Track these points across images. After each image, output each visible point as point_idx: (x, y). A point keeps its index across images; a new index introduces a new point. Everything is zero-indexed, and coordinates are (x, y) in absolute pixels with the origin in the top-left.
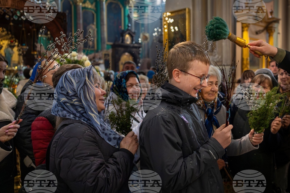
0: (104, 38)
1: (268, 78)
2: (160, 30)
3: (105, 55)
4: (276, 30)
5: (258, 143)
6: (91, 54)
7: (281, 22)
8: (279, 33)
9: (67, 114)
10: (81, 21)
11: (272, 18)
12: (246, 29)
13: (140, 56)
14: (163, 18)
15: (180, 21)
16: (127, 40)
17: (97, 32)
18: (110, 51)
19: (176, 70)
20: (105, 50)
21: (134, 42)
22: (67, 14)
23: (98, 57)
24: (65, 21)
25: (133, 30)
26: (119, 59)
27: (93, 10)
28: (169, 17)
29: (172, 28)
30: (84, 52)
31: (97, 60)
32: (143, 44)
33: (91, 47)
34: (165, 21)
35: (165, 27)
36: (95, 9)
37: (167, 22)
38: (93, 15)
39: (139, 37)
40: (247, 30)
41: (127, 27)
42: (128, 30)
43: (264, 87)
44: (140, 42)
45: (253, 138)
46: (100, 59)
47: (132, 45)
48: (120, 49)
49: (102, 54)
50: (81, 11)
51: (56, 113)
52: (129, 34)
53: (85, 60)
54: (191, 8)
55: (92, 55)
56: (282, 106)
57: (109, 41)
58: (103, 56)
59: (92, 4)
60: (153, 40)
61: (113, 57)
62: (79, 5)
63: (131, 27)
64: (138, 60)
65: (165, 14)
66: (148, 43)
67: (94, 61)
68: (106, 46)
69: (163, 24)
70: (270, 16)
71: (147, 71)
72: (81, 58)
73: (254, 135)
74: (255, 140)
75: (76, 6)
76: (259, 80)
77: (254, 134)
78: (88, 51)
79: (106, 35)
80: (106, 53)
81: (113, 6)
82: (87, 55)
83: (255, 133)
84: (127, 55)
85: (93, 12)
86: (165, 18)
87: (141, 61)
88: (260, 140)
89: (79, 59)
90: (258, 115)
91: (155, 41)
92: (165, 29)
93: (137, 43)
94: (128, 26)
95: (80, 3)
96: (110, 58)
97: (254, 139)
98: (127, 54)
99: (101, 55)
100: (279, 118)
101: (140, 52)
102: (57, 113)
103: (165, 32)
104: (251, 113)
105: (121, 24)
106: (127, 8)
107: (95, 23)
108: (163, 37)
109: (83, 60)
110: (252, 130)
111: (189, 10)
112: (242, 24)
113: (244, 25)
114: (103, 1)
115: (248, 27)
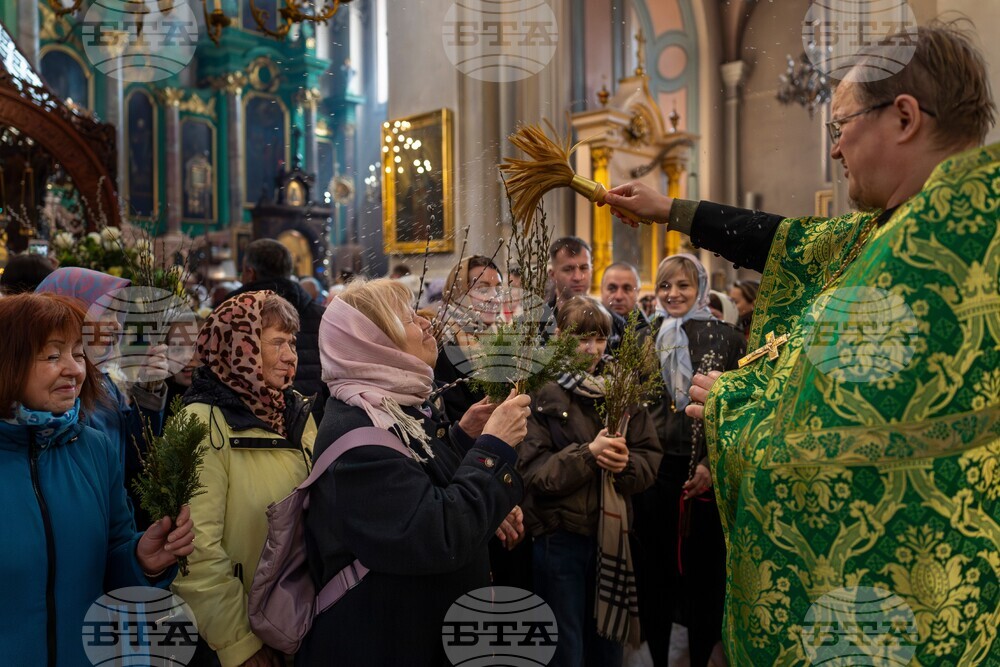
0: (237, 190)
3: (239, 236)
4: (687, 165)
7: (703, 144)
8: (693, 175)
10: (177, 148)
11: (677, 134)
12: (601, 163)
13: (328, 239)
16: (294, 197)
17: (220, 175)
18: (249, 227)
20: (240, 224)
21: (311, 202)
23: (220, 241)
24: (113, 146)
27: (209, 117)
28: (407, 134)
29: (417, 162)
30: (184, 228)
32: (337, 206)
36: (214, 115)
38: (210, 131)
39: (325, 188)
40: (605, 167)
42: (295, 169)
44: (328, 201)
46: (225, 246)
47: (305, 210)
48: (272, 220)
49: (232, 234)
50: (177, 122)
52: (299, 180)
54: (456, 109)
57: (249, 198)
58: (235, 239)
59: (206, 102)
60: (366, 197)
62: (173, 106)
64: (322, 250)
66: (353, 204)
68: (241, 213)
70: (670, 129)
75: (164, 109)
78: (195, 226)
80: (242, 231)
81: (263, 106)
84: (294, 237)
85: (210, 124)
87: (330, 252)
91: (370, 200)
93: (320, 203)
94: (297, 159)
95: (174, 100)
98: (296, 233)
99: (229, 238)
101: (329, 228)
105: (282, 157)
106: (300, 111)
108: (383, 185)
111: (451, 114)
112: (592, 149)
113: (598, 153)
114: (236, 94)
115: (607, 157)
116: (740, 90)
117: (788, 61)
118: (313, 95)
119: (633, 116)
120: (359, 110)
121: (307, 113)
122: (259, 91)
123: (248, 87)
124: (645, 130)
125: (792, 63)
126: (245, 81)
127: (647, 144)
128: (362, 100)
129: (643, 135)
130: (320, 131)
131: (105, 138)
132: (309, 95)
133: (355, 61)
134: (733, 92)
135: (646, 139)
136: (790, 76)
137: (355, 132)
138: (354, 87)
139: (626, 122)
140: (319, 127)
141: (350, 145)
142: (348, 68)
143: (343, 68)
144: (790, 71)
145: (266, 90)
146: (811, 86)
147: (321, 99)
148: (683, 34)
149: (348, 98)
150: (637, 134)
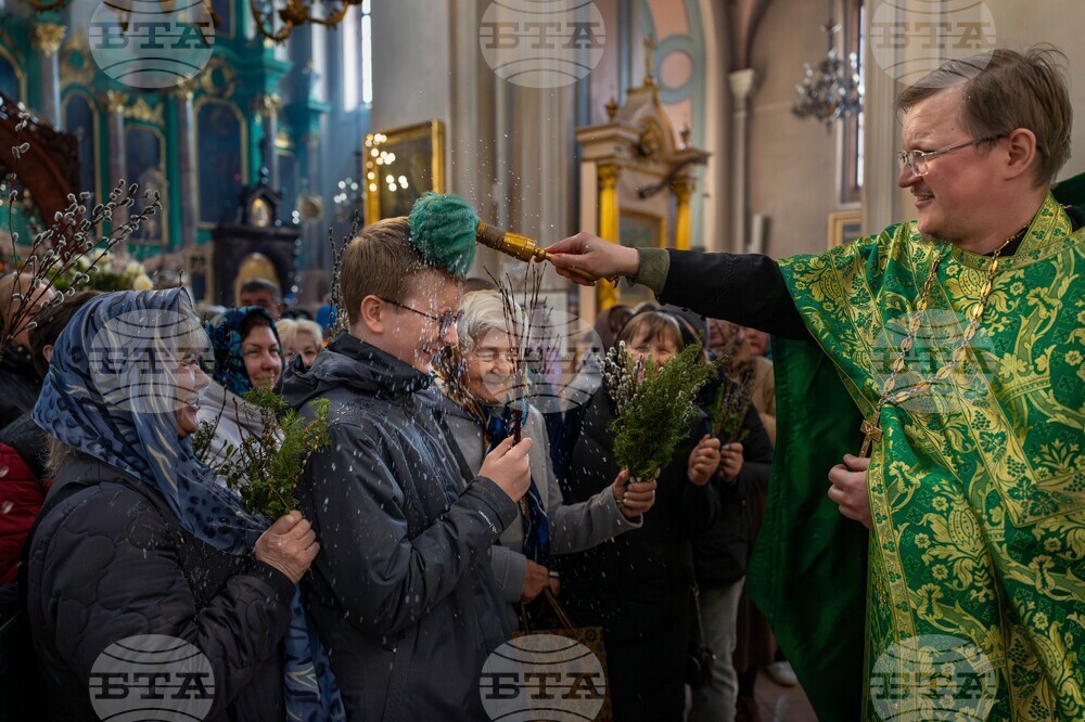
0: (189, 208)
1: (672, 324)
2: (354, 186)
3: (194, 259)
4: (698, 185)
5: (642, 508)
6: (150, 256)
7: (712, 161)
8: (706, 195)
9: (83, 441)
10: (122, 159)
11: (688, 150)
12: (608, 183)
13: (297, 263)
14: (364, 150)
15: (414, 161)
16: (259, 217)
17: (170, 190)
18: (208, 249)
19: (370, 299)
20: (194, 246)
21: (278, 223)
22: (80, 138)
23: (174, 265)
24: (75, 158)
25: (276, 187)
26: (235, 273)
27: (156, 125)
28: (381, 147)
29: (390, 179)
30: (131, 249)
31: (169, 276)
32: (306, 227)
33: (152, 235)
34: (371, 159)
35: (371, 176)
36: (162, 122)
37: (374, 163)
38: (157, 141)
39: (293, 208)
40: (613, 187)
41: (256, 178)
42: (260, 185)
43: (661, 350)
44: (296, 221)
45: (626, 494)
46: (179, 271)
47: (272, 231)
48: (236, 241)
49: (184, 257)
50: (121, 130)
51: (50, 425)
52: (264, 198)
53: (136, 275)
54: (448, 121)
55: (155, 260)
56: (719, 404)
57: (203, 218)
58: (188, 262)
59: (152, 107)
60: (336, 217)
61: (218, 263)
62: (116, 111)
63: (270, 176)
64: (290, 275)
65: (370, 138)
66: (320, 226)
67: (162, 278)
68: (195, 234)
69: (364, 170)
70: (681, 145)
71: (315, 306)
72: (124, 268)
73: (630, 487)
74: (631, 503)
75: (106, 115)
76: (644, 328)
77: (628, 483)
78: (142, 247)
79: (194, 200)
80: (197, 254)
81: (216, 114)
82: (140, 259)
83: (632, 480)
84: (258, 261)
85: (158, 132)
86: (370, 149)
87: (299, 278)
88: (647, 500)
89: (117, 272)
90: (640, 427)
91: (340, 220)
92: (369, 182)
93: (288, 224)
94: (261, 175)
95: (117, 105)
96: (208, 269)
97: (629, 498)
98: (257, 256)
99: (182, 260)
100: (711, 437)
101: (298, 252)
102: (54, 427)
103: (369, 192)
104: (622, 421)
105: (238, 170)
106: (258, 119)
107: (163, 165)
108: (365, 205)
109: (130, 274)
110: (623, 473)
111: (442, 127)
112: (599, 167)
113: (606, 171)
114: (186, 99)
115: (615, 175)
116: (750, 101)
117: (805, 70)
118: (273, 102)
119: (641, 131)
120: (323, 119)
121: (266, 122)
122: (212, 96)
123: (199, 92)
124: (654, 146)
125: (810, 73)
126: (196, 85)
127: (656, 161)
128: (327, 108)
129: (652, 152)
130: (280, 143)
131: (66, 149)
132: (268, 102)
133: (318, 63)
134: (741, 104)
135: (656, 156)
136: (808, 88)
137: (320, 144)
138: (317, 93)
139: (635, 137)
140: (279, 137)
141: (313, 159)
142: (311, 70)
143: (305, 71)
144: (807, 81)
145: (220, 96)
146: (831, 99)
147: (281, 106)
148: (688, 38)
149: (312, 106)
150: (646, 150)
